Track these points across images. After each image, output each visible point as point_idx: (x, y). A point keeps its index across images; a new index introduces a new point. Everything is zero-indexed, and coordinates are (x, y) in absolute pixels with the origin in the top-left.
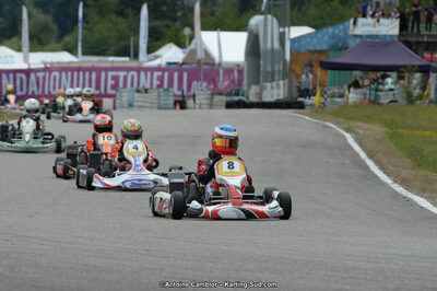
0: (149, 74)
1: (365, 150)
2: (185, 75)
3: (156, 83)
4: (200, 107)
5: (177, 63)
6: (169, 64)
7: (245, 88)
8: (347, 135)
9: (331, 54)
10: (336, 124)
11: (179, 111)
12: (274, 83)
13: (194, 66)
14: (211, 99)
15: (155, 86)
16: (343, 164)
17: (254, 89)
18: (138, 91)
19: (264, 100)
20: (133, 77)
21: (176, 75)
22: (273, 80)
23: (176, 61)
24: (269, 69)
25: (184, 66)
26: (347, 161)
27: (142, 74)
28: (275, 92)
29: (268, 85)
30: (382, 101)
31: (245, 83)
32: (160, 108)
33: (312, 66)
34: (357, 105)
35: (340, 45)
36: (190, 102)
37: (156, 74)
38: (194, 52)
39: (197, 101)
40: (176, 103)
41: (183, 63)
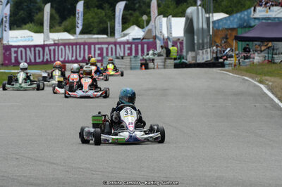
0: (122, 46)
1: (276, 97)
2: (145, 46)
3: (127, 52)
4: (158, 68)
5: (139, 39)
6: (134, 39)
7: (184, 54)
8: (262, 86)
9: (240, 30)
10: (250, 77)
11: (144, 71)
12: (204, 51)
13: (151, 40)
14: (165, 62)
15: (126, 54)
16: (266, 107)
17: (191, 55)
18: (117, 58)
19: (198, 61)
20: (112, 48)
21: (140, 46)
22: (203, 48)
23: (139, 37)
24: (201, 41)
25: (144, 40)
26: (268, 105)
27: (118, 46)
28: (205, 56)
29: (201, 51)
30: (276, 61)
31: (184, 50)
32: (131, 68)
33: (227, 39)
34: (260, 64)
35: (245, 24)
36: (151, 65)
37: (127, 46)
38: (150, 31)
39: (156, 64)
40: (142, 65)
41: (143, 39)
